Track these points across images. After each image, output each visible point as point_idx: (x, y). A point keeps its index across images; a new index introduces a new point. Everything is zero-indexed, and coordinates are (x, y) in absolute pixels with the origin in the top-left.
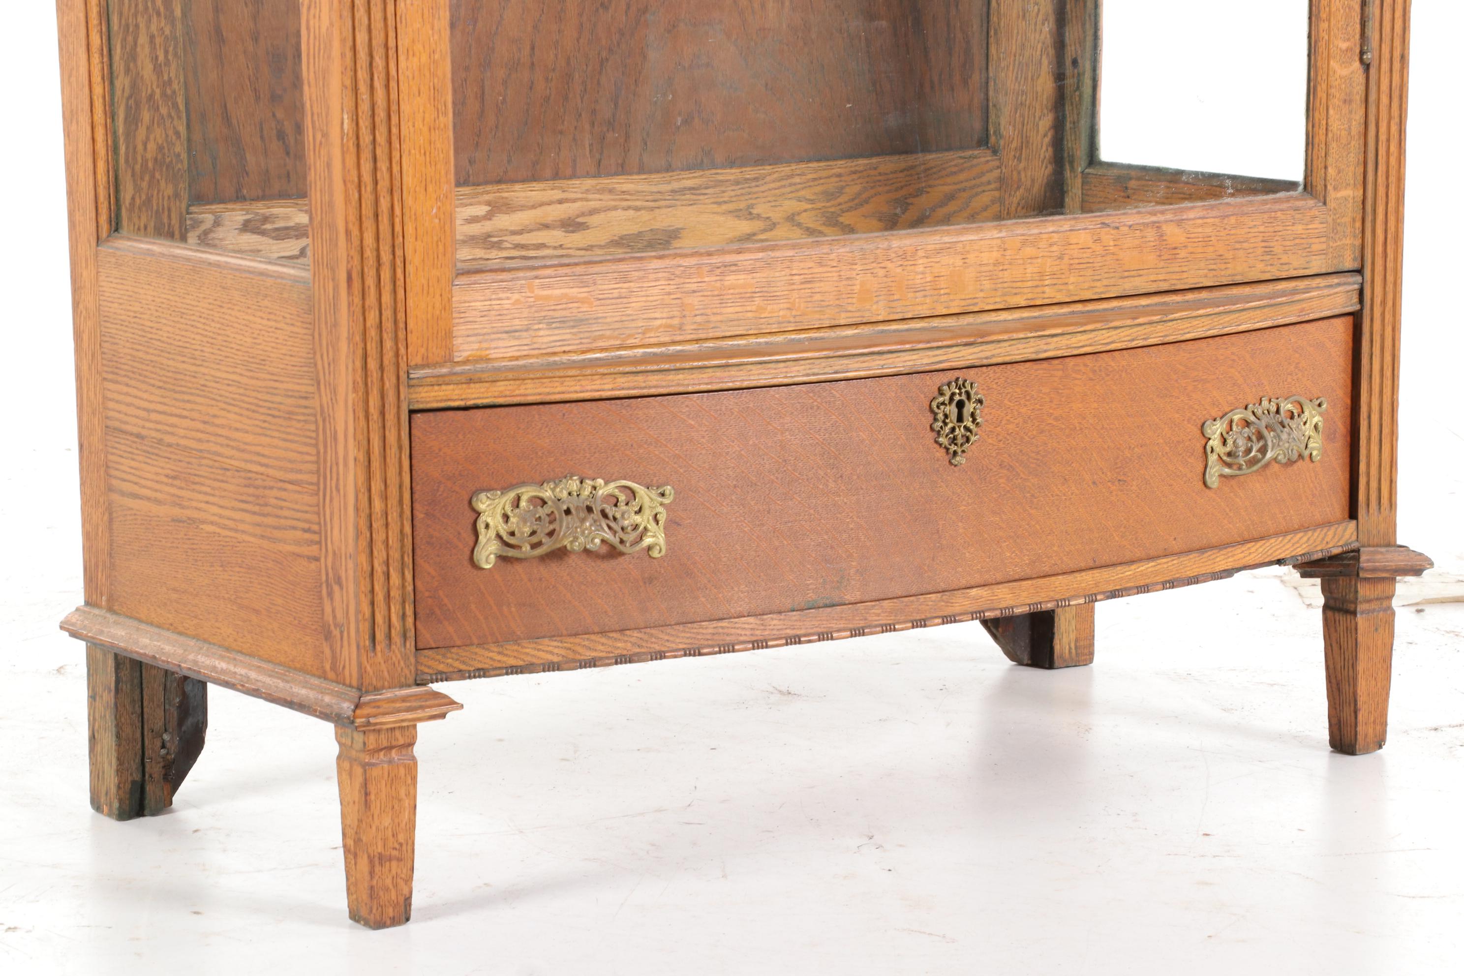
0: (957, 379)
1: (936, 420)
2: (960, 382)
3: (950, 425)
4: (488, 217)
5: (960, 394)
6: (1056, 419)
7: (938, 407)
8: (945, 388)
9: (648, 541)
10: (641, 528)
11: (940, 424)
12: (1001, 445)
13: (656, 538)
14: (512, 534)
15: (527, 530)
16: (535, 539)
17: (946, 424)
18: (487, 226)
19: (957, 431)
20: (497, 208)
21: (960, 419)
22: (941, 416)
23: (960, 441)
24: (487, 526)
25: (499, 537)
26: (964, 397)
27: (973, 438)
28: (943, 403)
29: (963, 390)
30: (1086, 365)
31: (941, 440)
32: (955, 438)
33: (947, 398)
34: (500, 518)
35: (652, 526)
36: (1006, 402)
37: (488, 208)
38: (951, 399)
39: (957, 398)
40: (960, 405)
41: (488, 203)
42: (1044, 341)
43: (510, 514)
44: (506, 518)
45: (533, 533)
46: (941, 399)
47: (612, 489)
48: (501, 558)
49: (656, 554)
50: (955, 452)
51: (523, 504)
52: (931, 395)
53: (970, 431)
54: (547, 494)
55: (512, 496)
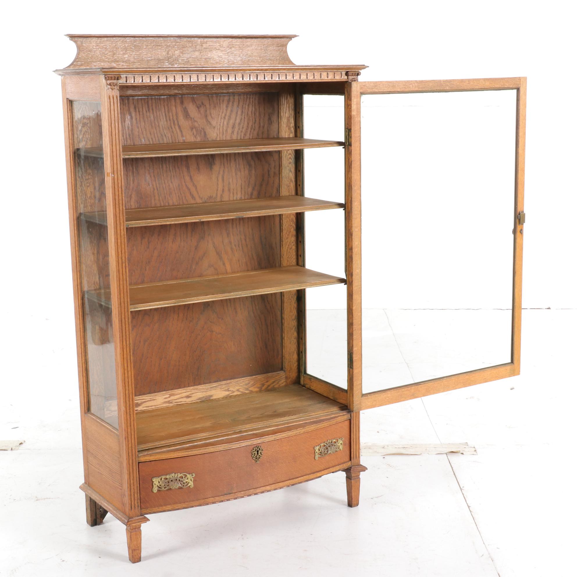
0: (257, 446)
1: (252, 455)
2: (258, 447)
3: (256, 456)
4: (169, 397)
5: (258, 449)
6: (280, 451)
7: (253, 452)
8: (254, 448)
9: (189, 485)
10: (188, 482)
11: (253, 455)
12: (268, 458)
13: (191, 484)
14: (160, 485)
15: (163, 485)
16: (165, 487)
17: (254, 455)
18: (169, 399)
19: (257, 456)
20: (171, 395)
21: (258, 454)
22: (253, 454)
23: (258, 458)
24: (155, 484)
25: (158, 486)
26: (258, 450)
27: (261, 457)
28: (254, 451)
29: (258, 448)
30: (286, 439)
31: (253, 459)
32: (257, 458)
33: (254, 450)
34: (158, 483)
35: (190, 482)
36: (268, 449)
37: (169, 396)
38: (256, 450)
39: (257, 450)
40: (258, 451)
41: (169, 395)
42: (276, 436)
43: (160, 481)
44: (159, 482)
45: (165, 485)
46: (253, 451)
47: (181, 475)
48: (158, 490)
49: (191, 487)
50: (257, 461)
51: (163, 479)
52: (251, 450)
53: (260, 456)
54: (168, 477)
55: (160, 478)
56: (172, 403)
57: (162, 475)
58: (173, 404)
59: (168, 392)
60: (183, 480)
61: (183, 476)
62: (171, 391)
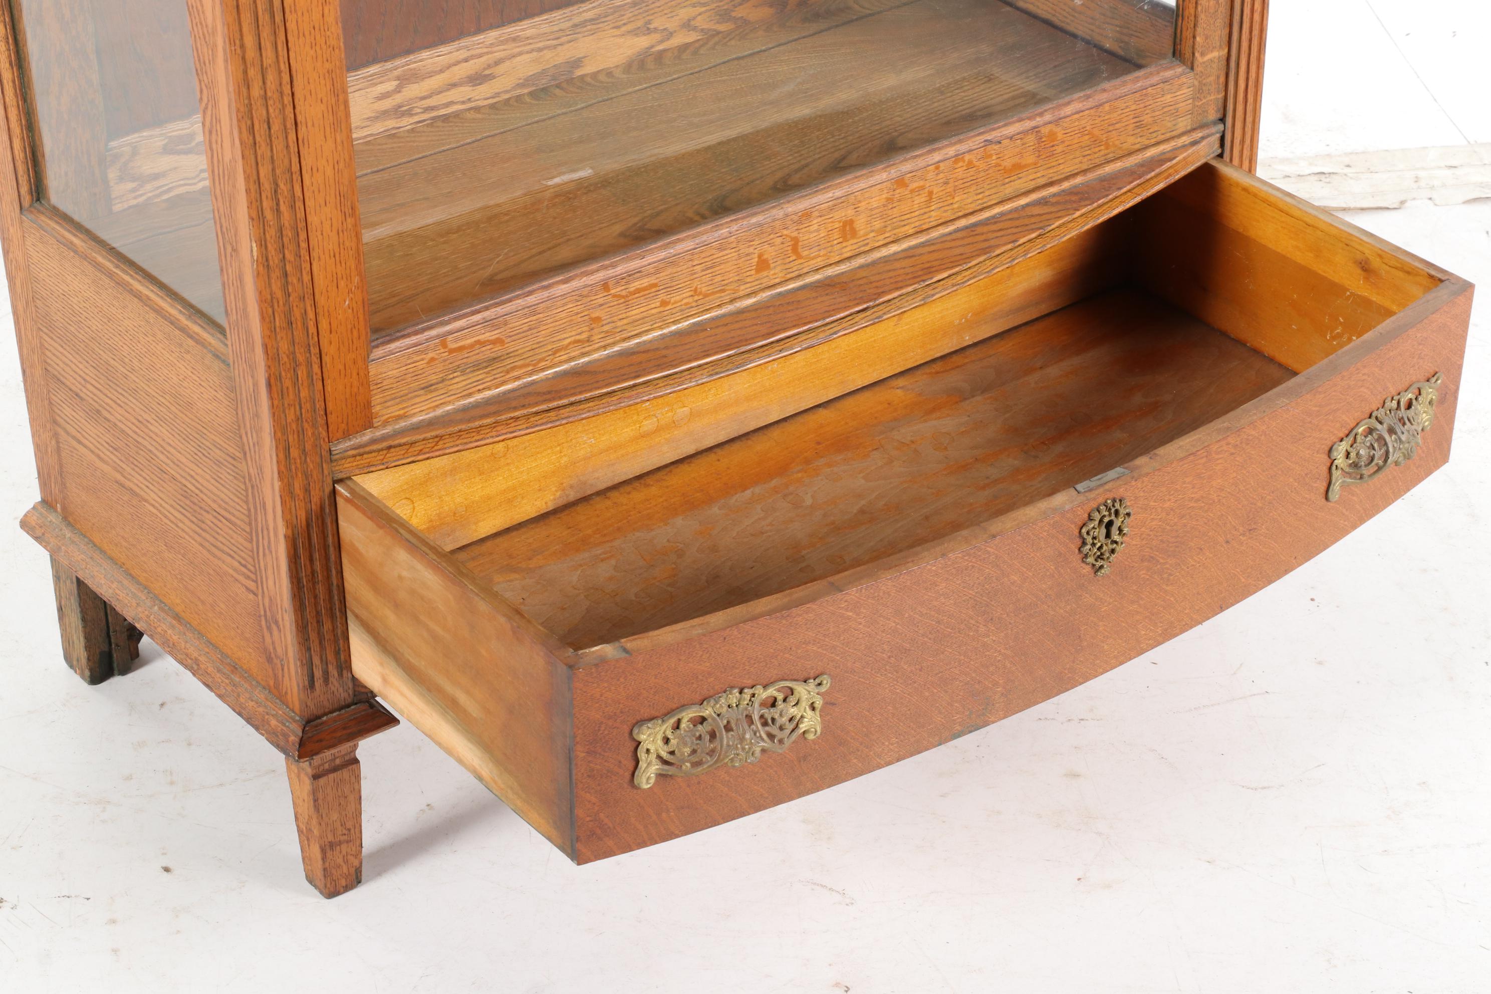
1: (1085, 544)
3: (1098, 545)
4: (398, 90)
5: (1109, 515)
7: (1088, 533)
8: (1096, 513)
9: (803, 727)
10: (798, 717)
11: (1089, 547)
13: (811, 722)
14: (672, 753)
15: (687, 750)
16: (695, 759)
17: (1094, 545)
18: (398, 99)
19: (1104, 548)
20: (405, 80)
21: (1108, 535)
22: (1089, 540)
24: (648, 751)
25: (659, 757)
26: (1113, 516)
28: (1093, 528)
29: (1113, 510)
33: (1096, 522)
34: (660, 742)
35: (809, 713)
37: (397, 82)
38: (1101, 521)
39: (1106, 520)
40: (1110, 524)
41: (398, 78)
43: (670, 736)
44: (667, 741)
45: (694, 752)
46: (1091, 525)
47: (771, 691)
48: (661, 776)
49: (811, 737)
50: (1101, 567)
51: (683, 725)
52: (1080, 524)
53: (1116, 542)
54: (707, 712)
55: (672, 721)
56: (409, 113)
57: (683, 707)
58: (416, 119)
59: (389, 65)
60: (776, 716)
61: (776, 694)
62: (403, 61)
